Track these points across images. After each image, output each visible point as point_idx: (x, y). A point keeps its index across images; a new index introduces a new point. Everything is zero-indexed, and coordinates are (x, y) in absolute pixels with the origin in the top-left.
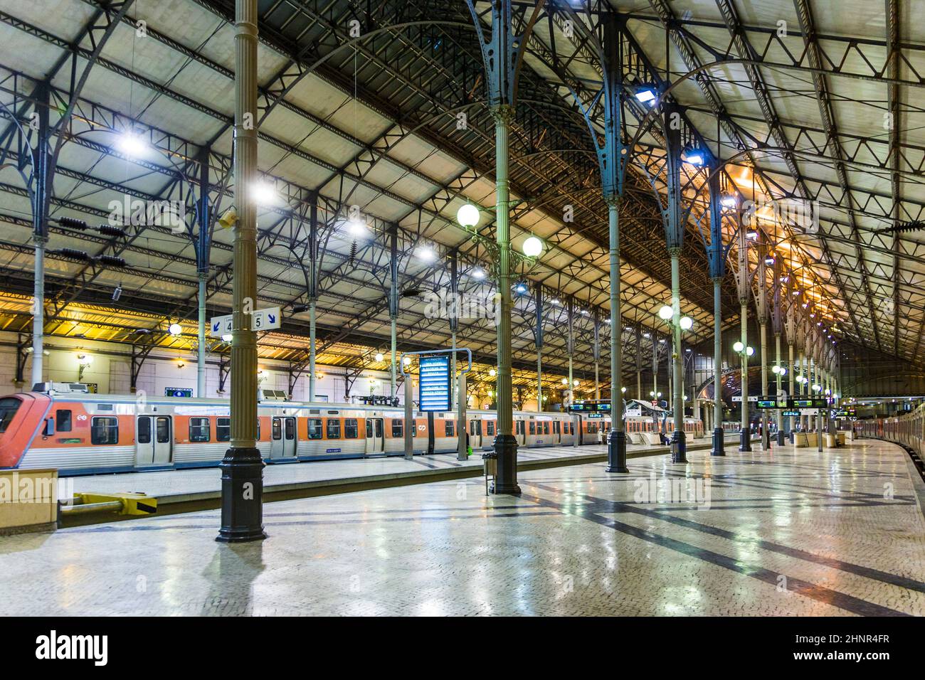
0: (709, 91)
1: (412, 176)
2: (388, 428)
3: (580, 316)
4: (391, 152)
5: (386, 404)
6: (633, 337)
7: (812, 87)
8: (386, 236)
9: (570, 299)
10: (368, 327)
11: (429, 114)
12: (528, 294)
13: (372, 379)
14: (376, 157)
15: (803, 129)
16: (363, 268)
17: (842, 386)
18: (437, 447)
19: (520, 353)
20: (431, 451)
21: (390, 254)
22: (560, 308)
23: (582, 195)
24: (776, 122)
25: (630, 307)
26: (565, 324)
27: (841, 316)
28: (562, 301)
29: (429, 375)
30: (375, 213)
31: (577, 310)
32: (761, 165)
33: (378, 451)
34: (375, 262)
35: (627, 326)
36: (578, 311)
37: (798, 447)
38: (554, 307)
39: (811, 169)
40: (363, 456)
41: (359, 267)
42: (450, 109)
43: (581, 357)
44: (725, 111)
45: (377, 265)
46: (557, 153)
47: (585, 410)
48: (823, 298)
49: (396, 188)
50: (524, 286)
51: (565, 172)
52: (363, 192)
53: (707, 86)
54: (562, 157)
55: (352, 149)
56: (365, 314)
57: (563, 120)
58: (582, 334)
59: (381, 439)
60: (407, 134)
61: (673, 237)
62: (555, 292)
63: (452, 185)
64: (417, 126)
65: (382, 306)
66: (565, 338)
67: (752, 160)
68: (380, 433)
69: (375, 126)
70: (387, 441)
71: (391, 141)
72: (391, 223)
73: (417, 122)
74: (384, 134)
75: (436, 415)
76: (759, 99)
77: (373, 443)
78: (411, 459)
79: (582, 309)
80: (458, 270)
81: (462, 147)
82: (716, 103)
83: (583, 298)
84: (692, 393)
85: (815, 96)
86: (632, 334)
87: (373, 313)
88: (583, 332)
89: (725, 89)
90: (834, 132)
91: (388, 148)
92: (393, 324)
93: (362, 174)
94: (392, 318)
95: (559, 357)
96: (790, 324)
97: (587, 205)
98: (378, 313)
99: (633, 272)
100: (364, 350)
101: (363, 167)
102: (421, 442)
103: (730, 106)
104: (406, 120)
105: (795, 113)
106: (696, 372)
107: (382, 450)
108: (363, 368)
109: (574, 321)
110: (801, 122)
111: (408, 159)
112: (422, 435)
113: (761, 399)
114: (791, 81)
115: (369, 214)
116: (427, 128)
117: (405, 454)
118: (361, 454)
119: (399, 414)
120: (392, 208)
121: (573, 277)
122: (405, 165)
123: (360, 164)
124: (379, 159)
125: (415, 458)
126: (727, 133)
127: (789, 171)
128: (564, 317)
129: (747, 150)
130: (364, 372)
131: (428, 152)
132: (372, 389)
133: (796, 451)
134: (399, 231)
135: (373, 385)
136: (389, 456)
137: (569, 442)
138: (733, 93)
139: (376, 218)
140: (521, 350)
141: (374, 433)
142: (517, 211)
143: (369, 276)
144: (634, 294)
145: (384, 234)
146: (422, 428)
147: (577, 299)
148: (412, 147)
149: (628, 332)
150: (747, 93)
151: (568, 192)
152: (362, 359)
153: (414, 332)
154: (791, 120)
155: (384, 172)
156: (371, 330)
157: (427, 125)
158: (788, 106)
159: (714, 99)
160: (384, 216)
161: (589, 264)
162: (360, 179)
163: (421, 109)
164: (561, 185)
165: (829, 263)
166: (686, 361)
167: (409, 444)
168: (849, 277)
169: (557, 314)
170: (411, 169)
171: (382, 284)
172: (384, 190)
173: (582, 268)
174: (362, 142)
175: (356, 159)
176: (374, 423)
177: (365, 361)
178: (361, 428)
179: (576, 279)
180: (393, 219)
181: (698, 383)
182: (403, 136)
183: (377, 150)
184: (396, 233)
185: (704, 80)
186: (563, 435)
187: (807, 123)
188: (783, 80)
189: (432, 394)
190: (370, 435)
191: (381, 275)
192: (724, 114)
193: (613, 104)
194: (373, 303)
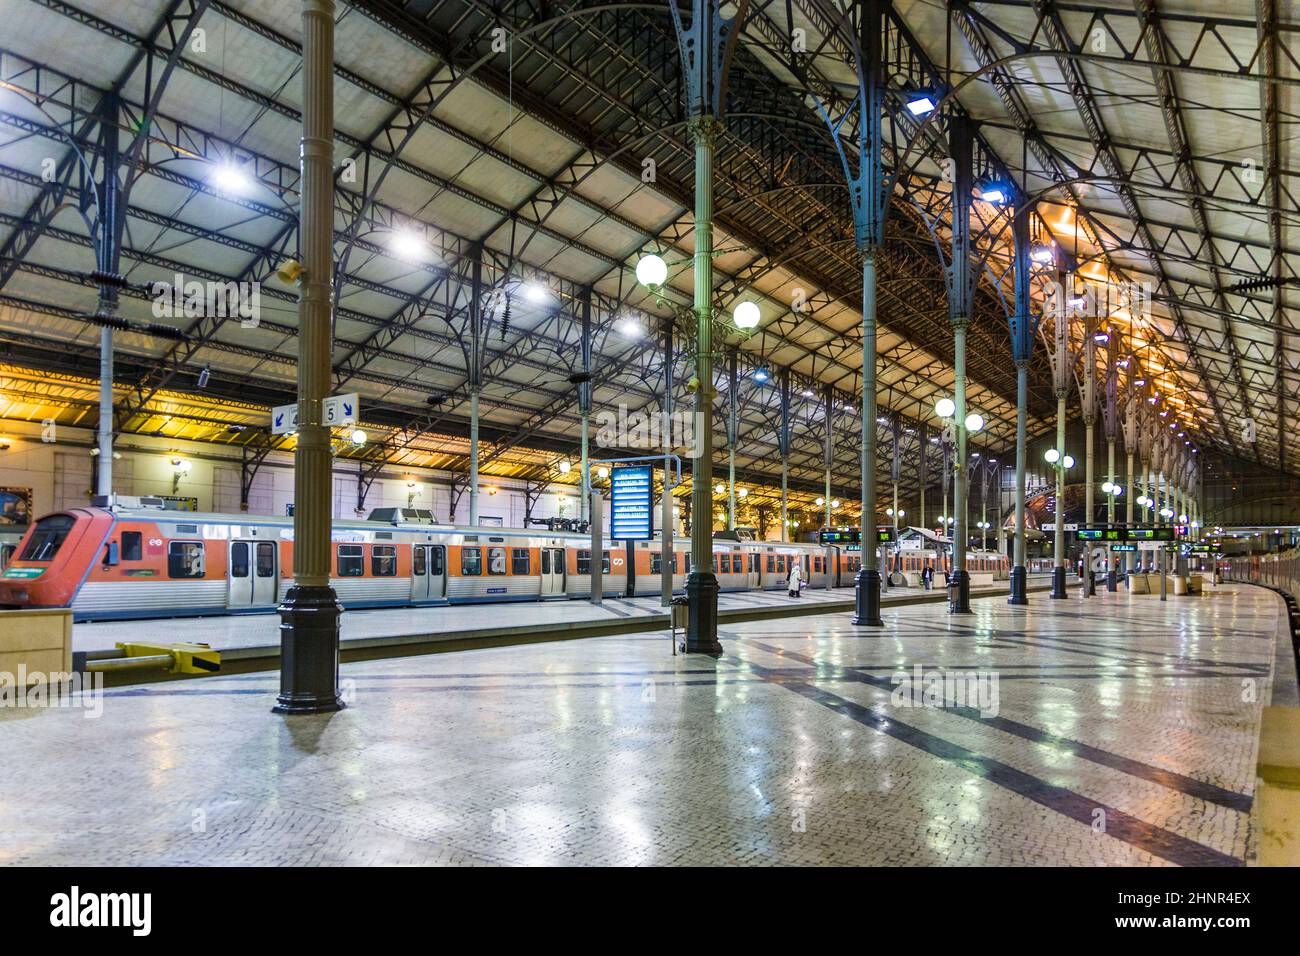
0: (1011, 98)
1: (609, 221)
2: (571, 561)
3: (842, 413)
4: (580, 188)
5: (570, 530)
6: (917, 443)
7: (1153, 90)
8: (576, 304)
9: (828, 390)
10: (554, 426)
11: (631, 135)
12: (771, 383)
13: (562, 496)
14: (559, 195)
15: (1143, 151)
16: (545, 346)
17: (1205, 512)
18: (638, 588)
19: (761, 463)
20: (630, 592)
21: (580, 327)
22: (815, 402)
23: (844, 248)
24: (1105, 141)
25: (911, 401)
26: (822, 425)
27: (1203, 415)
28: (817, 393)
29: (624, 490)
30: (560, 271)
31: (837, 404)
32: (1087, 203)
33: (558, 593)
34: (562, 337)
35: (908, 428)
36: (840, 406)
37: (1135, 593)
38: (806, 400)
39: (1156, 208)
40: (537, 599)
41: (540, 345)
42: (660, 127)
43: (845, 469)
44: (1035, 127)
45: (563, 343)
46: (808, 189)
47: (842, 541)
48: (1179, 389)
49: (588, 238)
50: (766, 373)
51: (820, 216)
52: (542, 244)
53: (1008, 92)
54: (816, 195)
55: (528, 184)
56: (550, 409)
57: (815, 143)
58: (846, 438)
59: (561, 576)
60: (602, 163)
61: (958, 303)
62: (809, 380)
63: (664, 234)
64: (614, 151)
65: (573, 399)
66: (821, 442)
67: (1075, 196)
68: (560, 568)
69: (559, 153)
70: (570, 579)
71: (580, 173)
72: (583, 286)
73: (615, 147)
74: (570, 164)
75: (638, 546)
76: (1079, 108)
77: (551, 581)
78: (600, 604)
79: (845, 404)
80: (675, 349)
81: (678, 182)
82: (1021, 116)
83: (845, 388)
84: (997, 519)
85: (1158, 103)
86: (914, 438)
87: (561, 407)
88: (847, 435)
89: (1033, 94)
90: (1187, 155)
91: (575, 183)
92: (584, 423)
93: (541, 218)
94: (583, 415)
95: (815, 470)
96: (1130, 426)
97: (851, 262)
98: (568, 407)
99: (915, 353)
100: (551, 457)
101: (543, 208)
102: (614, 581)
103: (1041, 119)
104: (601, 143)
105: (1132, 128)
106: (1002, 490)
107: (564, 590)
108: (550, 481)
109: (834, 421)
110: (1141, 141)
111: (604, 198)
112: (618, 571)
113: (1083, 527)
114: (1124, 82)
115: (553, 273)
116: (628, 155)
117: (592, 597)
118: (534, 596)
119: (586, 544)
120: (584, 266)
121: (833, 360)
122: (599, 206)
123: (538, 205)
124: (563, 198)
125: (605, 602)
126: (1038, 158)
127: (1125, 212)
128: (821, 415)
129: (1068, 183)
130: (550, 487)
131: (631, 188)
132: (561, 509)
133: (1131, 600)
134: (593, 296)
135: (563, 503)
136: (572, 599)
137: (821, 582)
138: (1044, 101)
139: (561, 278)
140: (762, 458)
141: (552, 568)
142: (754, 270)
143: (554, 358)
144: (917, 384)
145: (573, 300)
146: (619, 562)
147: (839, 390)
148: (606, 180)
149: (908, 435)
150: (1063, 100)
151: (824, 243)
152: (549, 469)
154: (1127, 139)
155: (570, 216)
156: (559, 430)
157: (629, 151)
158: (1121, 117)
159: (1018, 110)
160: (573, 276)
161: (854, 342)
162: (538, 225)
163: (620, 128)
164: (814, 233)
165: (1185, 341)
166: (989, 475)
167: (596, 583)
168: (1213, 360)
169: (811, 411)
170: (608, 211)
171: (570, 368)
172: (571, 241)
173: (845, 348)
174: (540, 175)
175: (532, 198)
176: (552, 553)
177: (551, 472)
178: (535, 561)
179: (836, 363)
180: (585, 280)
181: (1006, 505)
182: (596, 166)
183: (561, 185)
184: (589, 300)
185: (1003, 84)
186: (813, 574)
187: (1148, 142)
188: (1113, 81)
189: (628, 516)
190: (546, 571)
191: (568, 355)
192: (1033, 131)
193: (872, 116)
194: (560, 393)
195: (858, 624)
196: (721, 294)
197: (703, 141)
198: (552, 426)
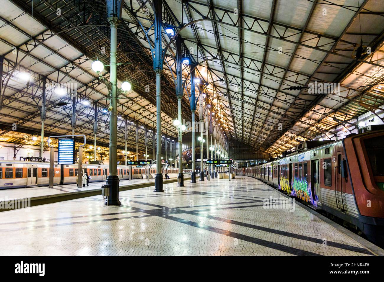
0: (195, 33)
1: (55, 55)
2: (39, 172)
3: (130, 124)
4: (45, 42)
5: (38, 161)
6: (152, 134)
7: (238, 36)
8: (40, 82)
9: (126, 117)
10: (28, 124)
11: (66, 27)
12: (108, 113)
13: (28, 149)
14: (37, 44)
15: (231, 54)
16: (26, 96)
17: (230, 156)
18: (65, 181)
19: (102, 139)
20: (62, 183)
21: (42, 91)
22: (121, 120)
23: (134, 73)
24: (220, 49)
25: (151, 122)
26: (123, 128)
27: (232, 129)
28: (123, 117)
29: (63, 147)
30: (35, 70)
31: (129, 122)
32: (210, 67)
33: (34, 184)
34: (34, 93)
35: (149, 130)
36: (130, 122)
37: (220, 179)
38: (120, 120)
39: (229, 70)
40: (25, 187)
41: (25, 95)
42: (76, 26)
43: (130, 142)
44: (200, 43)
45: (34, 95)
46: (125, 53)
47: (134, 164)
48: (226, 122)
49: (47, 60)
50: (107, 110)
51: (127, 62)
52: (28, 60)
53: (195, 31)
54: (127, 56)
55: (25, 38)
56: (27, 118)
58: (131, 132)
59: (35, 178)
60: (54, 35)
61: (179, 91)
62: (121, 114)
63: (75, 62)
64: (59, 32)
65: (36, 115)
66: (124, 133)
67: (208, 64)
68: (35, 175)
69: (37, 29)
70: (39, 179)
71: (46, 37)
72: (43, 76)
73: (59, 30)
74: (42, 33)
75: (65, 167)
76: (215, 39)
77: (32, 180)
78: (52, 188)
79: (131, 122)
80: (76, 101)
81: (81, 45)
82: (197, 39)
83: (132, 117)
84: (174, 158)
85: (238, 40)
86: (151, 133)
87: (31, 118)
88: (131, 131)
89: (201, 33)
90: (242, 55)
91: (44, 40)
92: (43, 124)
93: (29, 50)
94: (42, 120)
95: (120, 142)
96: (215, 131)
97: (136, 77)
98: (34, 118)
99: (153, 107)
100: (25, 135)
101: (30, 47)
102: (57, 179)
103: (202, 40)
104: (54, 28)
105: (228, 46)
106: (176, 149)
107: (36, 183)
108: (24, 144)
109: (128, 126)
110: (229, 50)
111: (54, 47)
112: (57, 175)
113: (207, 160)
114: (228, 33)
115: (32, 70)
116: (64, 34)
117: (50, 185)
118: (24, 186)
119: (47, 166)
120: (44, 69)
121: (128, 108)
122: (52, 49)
123: (28, 46)
124: (38, 45)
125: (54, 187)
126: (200, 52)
127: (222, 71)
128: (124, 124)
129: (206, 60)
130: (24, 146)
131: (64, 45)
132: (29, 154)
133: (219, 181)
134: (47, 80)
135: (29, 152)
136: (40, 186)
137: (127, 178)
138: (204, 35)
139: (35, 73)
140: (103, 138)
141: (32, 175)
143: (30, 100)
144: (153, 116)
145: (39, 81)
146: (58, 172)
147: (130, 117)
148: (56, 41)
149: (150, 132)
150: (211, 36)
151: (128, 71)
152: (24, 140)
153: (52, 128)
154: (226, 49)
155: (40, 51)
156: (29, 126)
157: (64, 32)
158: (225, 43)
159: (196, 37)
160: (39, 72)
161: (135, 102)
162: (28, 53)
163: (62, 24)
164: (125, 68)
165: (231, 108)
166: (172, 145)
167: (51, 180)
168: (237, 114)
169: (120, 123)
170: (55, 52)
171: (37, 104)
172: (40, 60)
173: (132, 104)
174: (29, 35)
175: (26, 43)
176: (32, 170)
177: (25, 140)
178: (25, 173)
179: (129, 109)
180: (44, 74)
181: (177, 154)
182: (52, 35)
183: (38, 40)
184: (46, 81)
185: (194, 28)
186: (124, 175)
187: (232, 51)
188: (225, 32)
189: (65, 156)
190: (29, 176)
191: (37, 100)
193: (159, 30)
194: (31, 113)
195: (156, 192)
196: (93, 83)
197: (114, 25)
198: (27, 124)
